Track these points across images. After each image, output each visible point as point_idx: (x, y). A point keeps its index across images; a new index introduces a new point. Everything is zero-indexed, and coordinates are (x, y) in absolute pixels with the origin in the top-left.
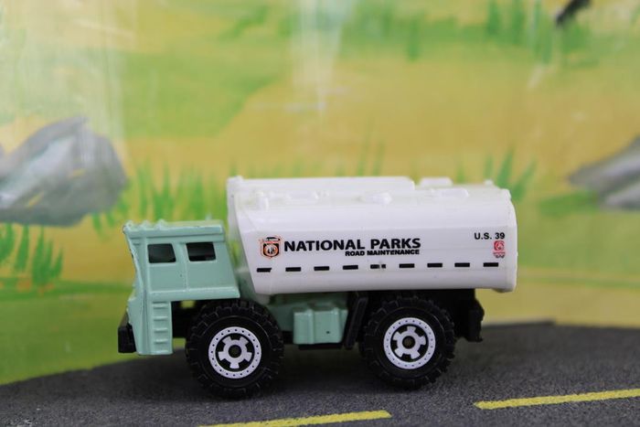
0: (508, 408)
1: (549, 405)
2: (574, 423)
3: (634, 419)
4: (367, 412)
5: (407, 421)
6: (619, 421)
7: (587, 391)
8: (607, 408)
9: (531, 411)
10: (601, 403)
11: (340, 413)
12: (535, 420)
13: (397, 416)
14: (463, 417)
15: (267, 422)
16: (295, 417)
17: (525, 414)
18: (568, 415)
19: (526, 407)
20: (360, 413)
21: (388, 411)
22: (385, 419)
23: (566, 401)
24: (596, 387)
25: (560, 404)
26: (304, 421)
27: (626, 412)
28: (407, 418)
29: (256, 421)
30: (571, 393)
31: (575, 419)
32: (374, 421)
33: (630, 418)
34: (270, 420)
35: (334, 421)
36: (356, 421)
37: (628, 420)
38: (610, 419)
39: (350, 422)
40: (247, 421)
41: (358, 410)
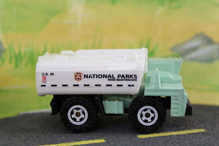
0: (150, 138)
1: (165, 136)
2: (175, 144)
3: (197, 142)
4: (96, 140)
5: (112, 143)
6: (192, 143)
7: (179, 130)
8: (187, 137)
9: (159, 139)
10: (185, 135)
11: (86, 140)
12: (160, 143)
13: (108, 142)
14: (133, 142)
15: (58, 144)
16: (69, 142)
17: (157, 140)
18: (173, 140)
19: (157, 137)
20: (94, 140)
21: (104, 139)
22: (103, 143)
23: (171, 134)
24: (182, 129)
25: (169, 136)
26: (72, 144)
27: (194, 139)
28: (112, 142)
29: (54, 144)
30: (173, 131)
31: (175, 142)
32: (99, 144)
33: (196, 141)
34: (59, 143)
35: (84, 144)
36: (92, 144)
37: (195, 142)
38: (189, 142)
39: (90, 144)
40: (50, 144)
41: (93, 139)
